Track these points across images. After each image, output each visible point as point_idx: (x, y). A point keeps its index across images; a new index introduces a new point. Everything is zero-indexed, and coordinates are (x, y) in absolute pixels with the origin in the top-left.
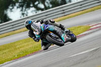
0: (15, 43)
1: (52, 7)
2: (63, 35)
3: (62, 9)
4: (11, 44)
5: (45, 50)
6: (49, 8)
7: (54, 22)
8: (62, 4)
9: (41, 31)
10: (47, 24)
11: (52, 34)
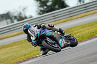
0: (72, 28)
2: (61, 40)
4: (68, 29)
7: (53, 26)
10: (44, 29)
11: (48, 39)
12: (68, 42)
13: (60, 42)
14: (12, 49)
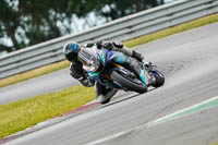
1: (31, 44)
3: (51, 48)
5: (103, 103)
6: (23, 45)
8: (50, 37)
9: (101, 63)
10: (110, 50)
11: (121, 68)
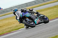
12: (41, 20)
13: (35, 21)
14: (54, 10)
